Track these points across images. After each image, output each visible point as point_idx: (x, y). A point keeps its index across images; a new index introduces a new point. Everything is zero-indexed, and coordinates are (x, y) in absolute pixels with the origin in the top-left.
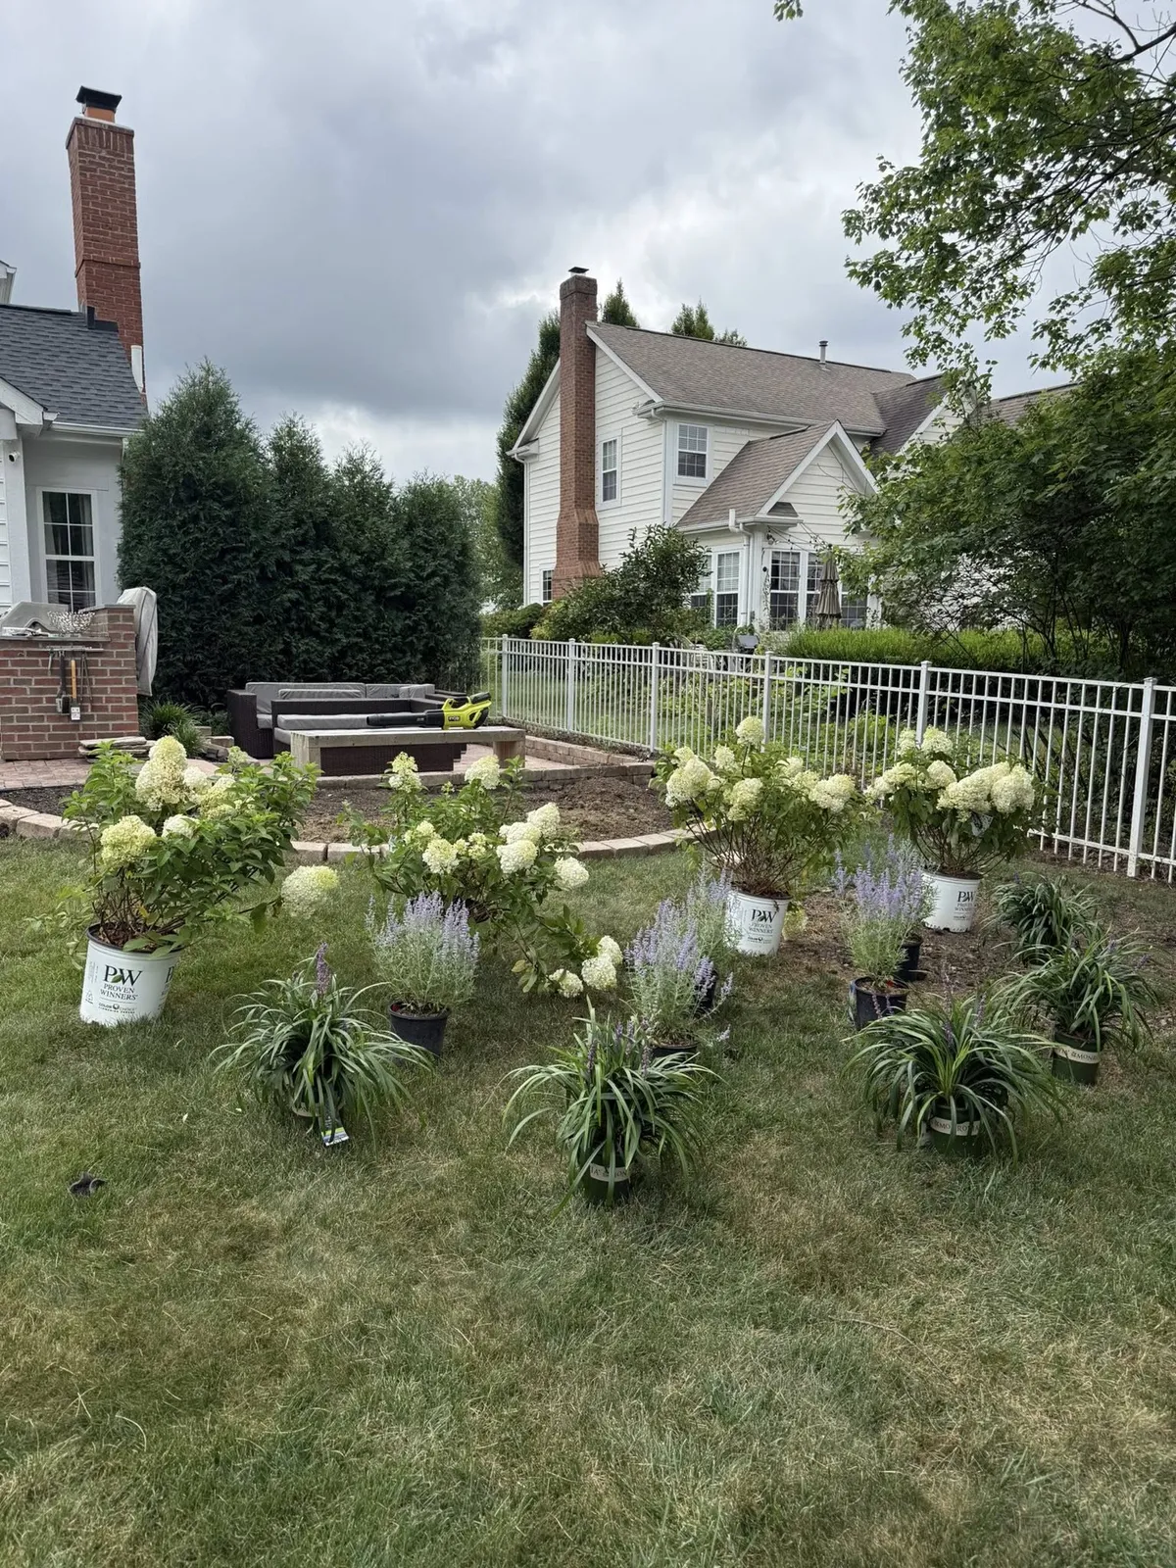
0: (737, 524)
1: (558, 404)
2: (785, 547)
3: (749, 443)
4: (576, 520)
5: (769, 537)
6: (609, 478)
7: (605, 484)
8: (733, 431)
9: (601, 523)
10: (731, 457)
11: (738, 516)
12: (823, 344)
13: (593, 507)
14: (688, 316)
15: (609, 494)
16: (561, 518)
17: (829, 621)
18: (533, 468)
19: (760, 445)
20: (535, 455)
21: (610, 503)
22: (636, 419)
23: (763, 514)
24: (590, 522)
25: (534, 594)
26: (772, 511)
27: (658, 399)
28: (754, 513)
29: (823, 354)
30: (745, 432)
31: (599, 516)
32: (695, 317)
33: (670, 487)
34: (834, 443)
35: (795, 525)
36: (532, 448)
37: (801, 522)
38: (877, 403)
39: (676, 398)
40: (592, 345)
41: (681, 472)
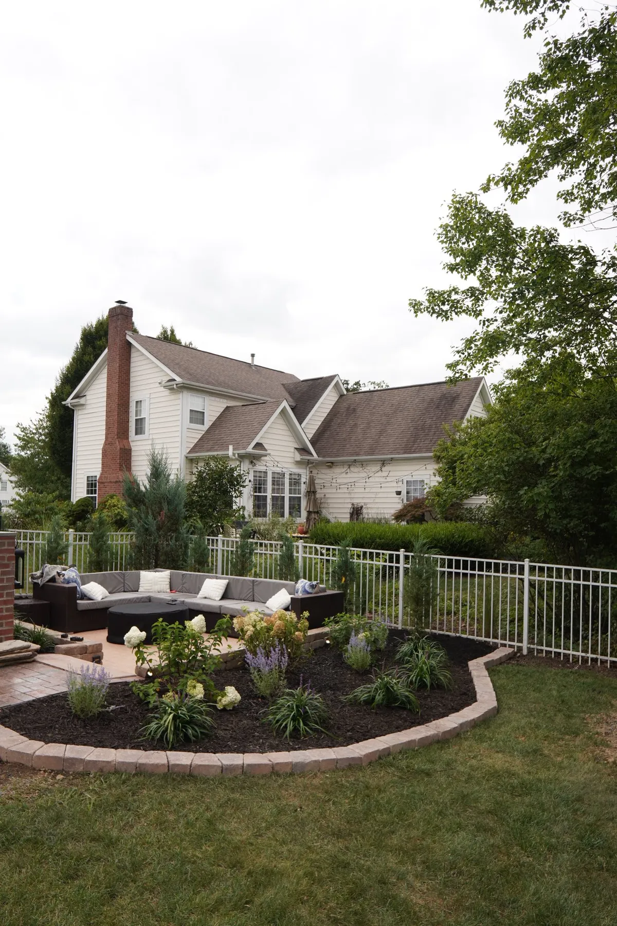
0: (234, 454)
1: (105, 371)
2: (263, 468)
3: (227, 408)
4: (118, 446)
5: (252, 462)
6: (140, 422)
7: (136, 425)
8: (218, 399)
9: (133, 449)
10: (218, 414)
11: (234, 449)
12: (253, 355)
13: (128, 438)
14: (165, 332)
15: (139, 430)
16: (105, 444)
17: (313, 515)
18: (80, 412)
19: (235, 409)
20: (83, 405)
21: (139, 437)
22: (162, 389)
23: (250, 449)
24: (126, 447)
25: (79, 492)
26: (254, 448)
27: (178, 379)
28: (245, 448)
29: (253, 360)
30: (225, 401)
31: (132, 444)
32: (169, 333)
33: (185, 430)
34: (284, 412)
35: (266, 456)
36: (82, 401)
37: (269, 454)
38: (286, 389)
39: (189, 379)
40: (130, 344)
41: (191, 421)
